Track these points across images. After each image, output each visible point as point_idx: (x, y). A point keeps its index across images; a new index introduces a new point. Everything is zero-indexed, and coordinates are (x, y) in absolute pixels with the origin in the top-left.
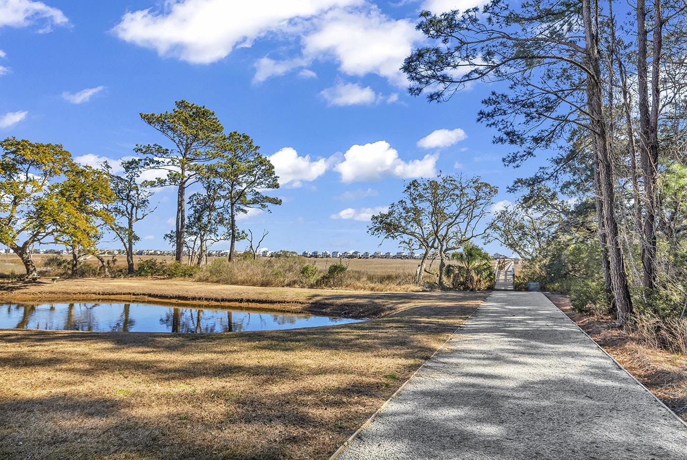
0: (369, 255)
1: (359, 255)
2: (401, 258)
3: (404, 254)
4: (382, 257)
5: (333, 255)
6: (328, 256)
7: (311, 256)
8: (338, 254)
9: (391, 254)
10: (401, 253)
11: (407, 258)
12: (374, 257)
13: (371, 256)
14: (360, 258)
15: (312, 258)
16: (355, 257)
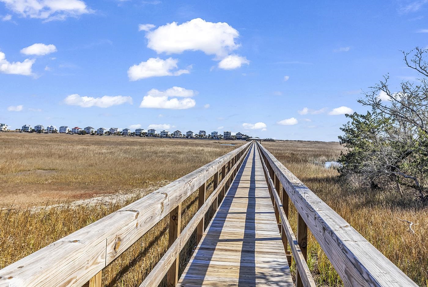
0: (105, 131)
1: (92, 131)
2: (140, 135)
3: (143, 131)
4: (118, 134)
5: (60, 130)
6: (54, 132)
7: (33, 131)
8: (67, 129)
9: (129, 131)
10: (140, 130)
11: (147, 136)
12: (109, 133)
13: (106, 133)
14: (93, 134)
15: (34, 133)
16: (88, 133)
